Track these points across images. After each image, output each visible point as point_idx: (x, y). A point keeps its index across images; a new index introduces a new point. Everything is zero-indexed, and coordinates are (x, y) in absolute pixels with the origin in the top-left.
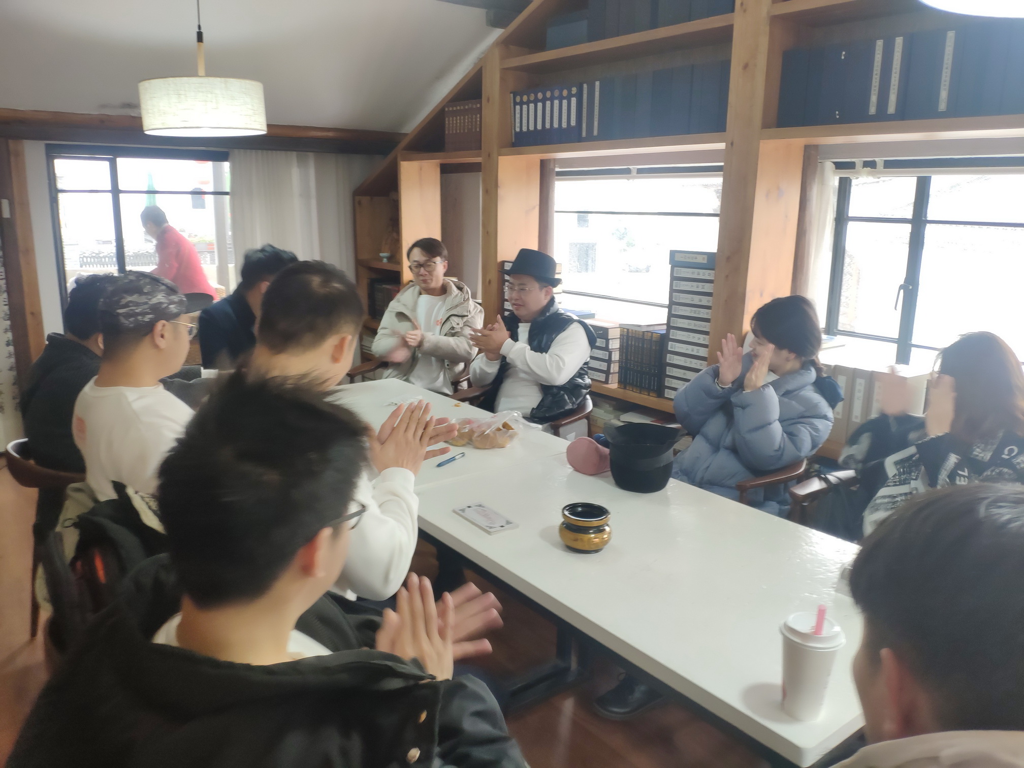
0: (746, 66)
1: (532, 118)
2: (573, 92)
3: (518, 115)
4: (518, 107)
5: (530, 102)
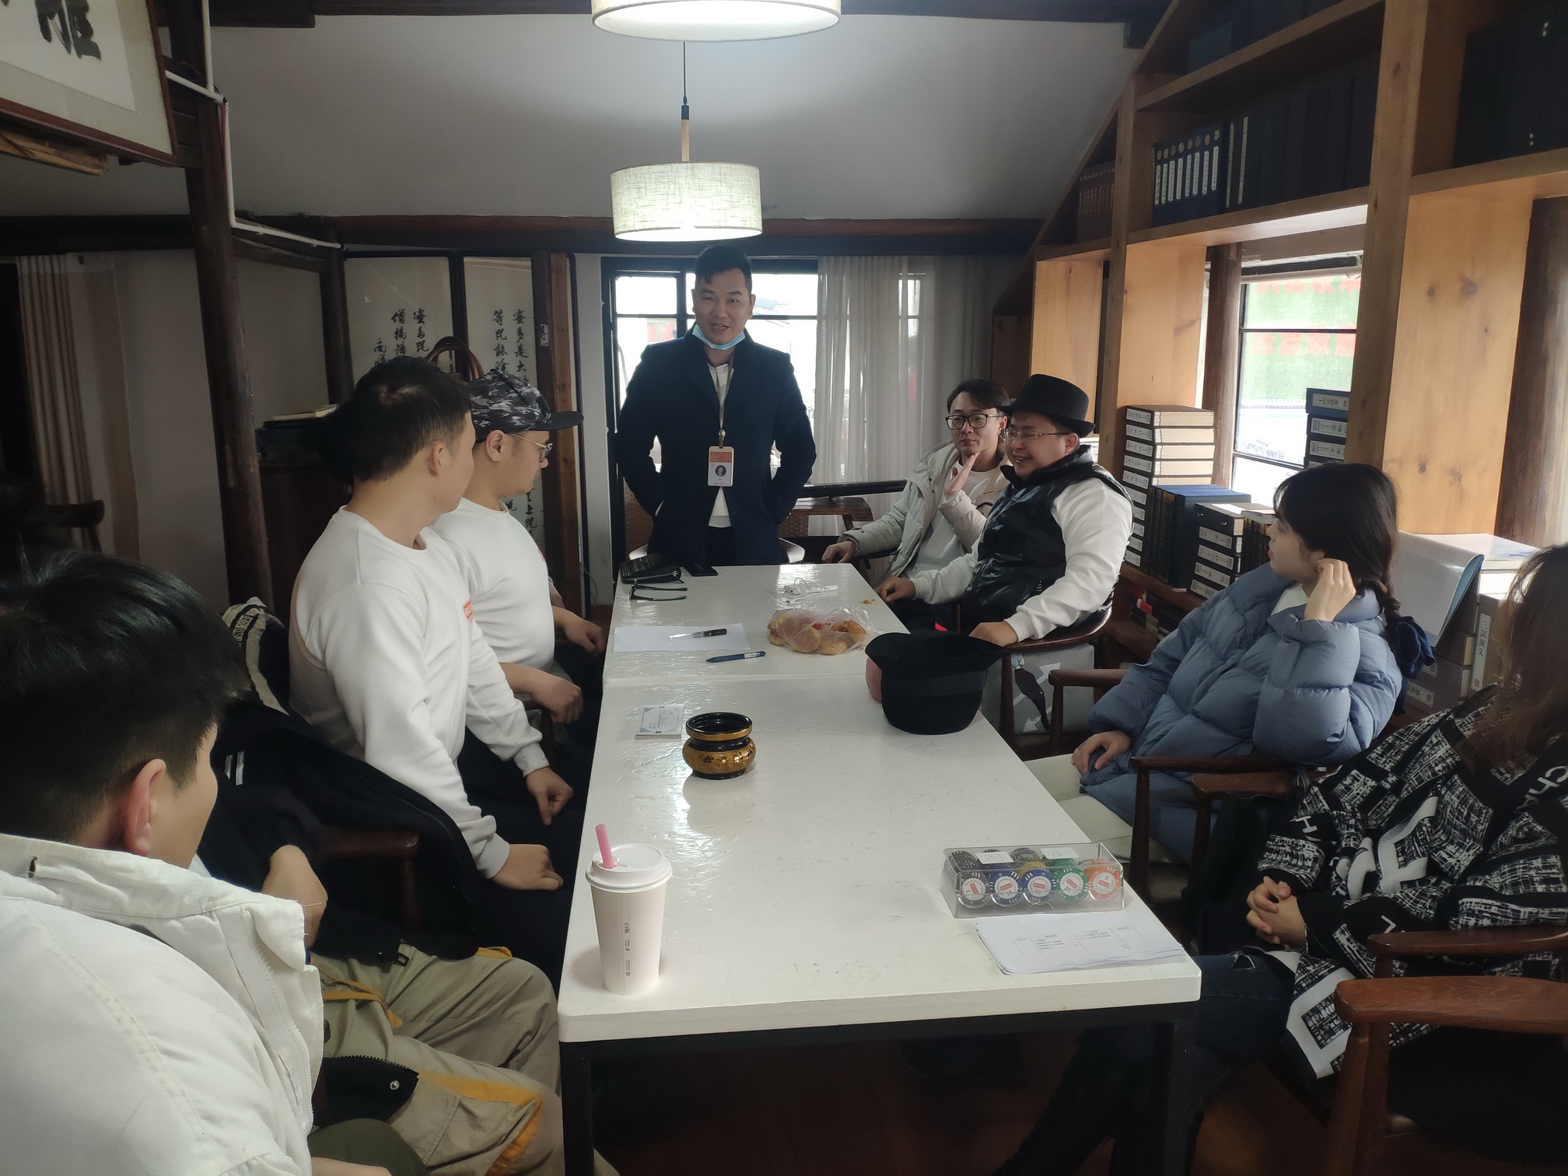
0: (1397, 70)
1: (1171, 184)
2: (1216, 138)
3: (1158, 181)
4: (1159, 167)
5: (1170, 158)
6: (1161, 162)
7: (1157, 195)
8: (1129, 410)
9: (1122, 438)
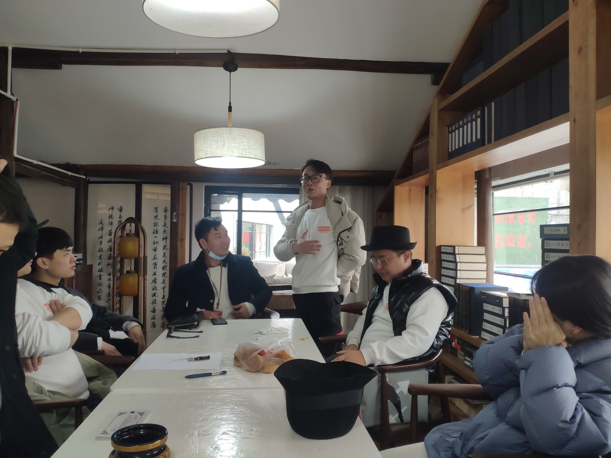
0: (580, 50)
1: (457, 140)
2: (478, 115)
3: (450, 141)
4: (450, 135)
5: (456, 129)
6: (451, 132)
7: (450, 147)
8: (442, 247)
9: (440, 261)
